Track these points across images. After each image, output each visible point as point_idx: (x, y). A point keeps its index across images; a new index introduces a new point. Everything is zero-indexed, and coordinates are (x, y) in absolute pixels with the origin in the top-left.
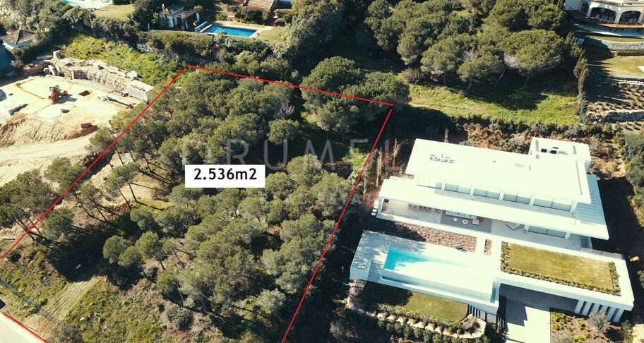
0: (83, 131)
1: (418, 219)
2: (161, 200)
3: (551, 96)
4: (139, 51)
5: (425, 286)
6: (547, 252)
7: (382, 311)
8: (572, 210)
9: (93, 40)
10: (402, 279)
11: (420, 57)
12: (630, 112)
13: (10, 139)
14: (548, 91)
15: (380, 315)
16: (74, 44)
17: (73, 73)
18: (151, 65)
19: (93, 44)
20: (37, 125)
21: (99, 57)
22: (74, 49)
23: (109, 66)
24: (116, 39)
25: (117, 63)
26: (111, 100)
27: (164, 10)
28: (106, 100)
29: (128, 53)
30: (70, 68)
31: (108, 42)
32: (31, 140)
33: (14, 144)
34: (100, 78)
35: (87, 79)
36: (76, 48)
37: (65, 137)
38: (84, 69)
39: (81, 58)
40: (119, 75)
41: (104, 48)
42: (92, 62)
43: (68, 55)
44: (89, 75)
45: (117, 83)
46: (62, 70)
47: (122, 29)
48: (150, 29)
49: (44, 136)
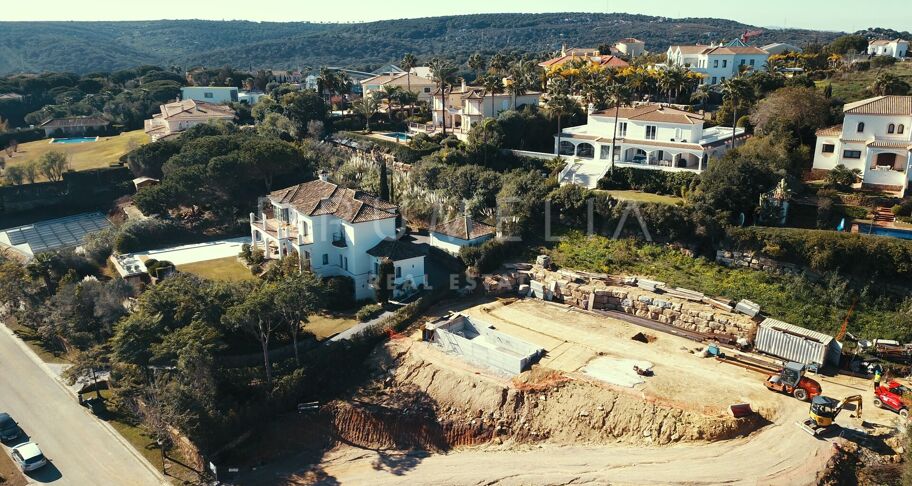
0: (739, 423)
4: (723, 264)
13: (536, 425)
16: (564, 246)
17: (592, 298)
18: (772, 291)
19: (607, 247)
20: (605, 398)
21: (641, 272)
22: (570, 255)
23: (674, 287)
24: (658, 240)
25: (689, 283)
26: (722, 356)
27: (779, 191)
28: (709, 355)
29: (697, 267)
30: (583, 288)
31: (639, 245)
32: (596, 432)
33: (550, 439)
34: (663, 308)
35: (622, 311)
36: (573, 254)
37: (701, 435)
38: (615, 290)
39: (597, 271)
40: (714, 307)
41: (637, 256)
42: (628, 279)
43: (566, 266)
44: (631, 303)
45: (717, 323)
46: (563, 290)
47: (691, 222)
48: (747, 224)
49: (632, 426)
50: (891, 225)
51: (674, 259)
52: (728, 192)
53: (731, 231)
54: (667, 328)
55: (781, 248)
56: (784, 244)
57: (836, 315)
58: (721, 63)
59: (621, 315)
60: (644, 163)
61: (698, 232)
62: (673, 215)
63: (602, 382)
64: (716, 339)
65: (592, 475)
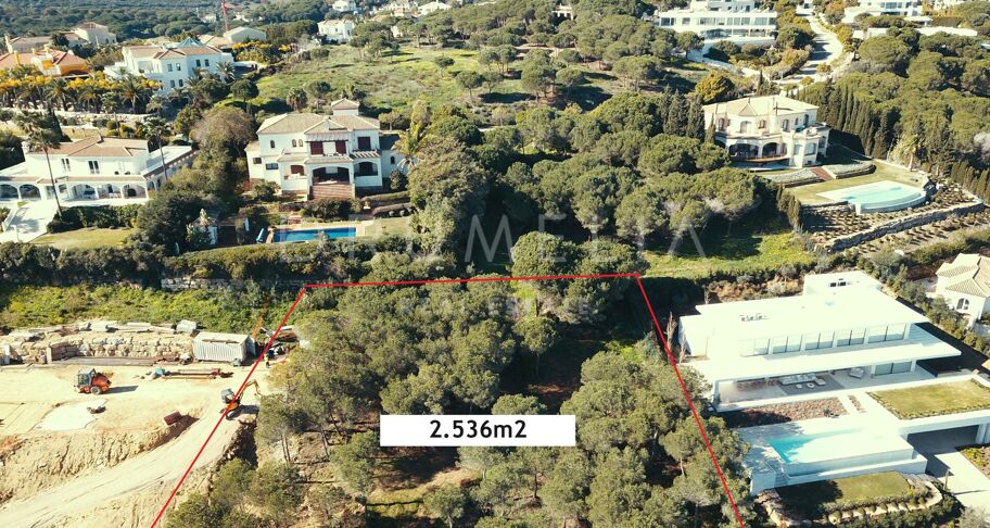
0: (172, 429)
1: (760, 398)
2: (401, 488)
3: (765, 238)
4: (169, 290)
5: (839, 467)
6: (912, 389)
7: (830, 512)
8: (906, 336)
9: (57, 291)
10: (811, 469)
11: (613, 220)
12: (850, 236)
14: (758, 233)
15: (832, 518)
16: (14, 305)
17: (49, 352)
18: (207, 307)
19: (61, 297)
20: (60, 445)
21: (94, 315)
22: (23, 313)
23: (125, 323)
24: (110, 280)
25: (139, 316)
26: (168, 374)
27: (203, 219)
28: (157, 376)
29: (146, 298)
30: (39, 344)
31: (91, 289)
32: (56, 476)
33: (14, 497)
34: (117, 345)
35: (82, 356)
36: (26, 311)
37: (142, 448)
38: (70, 339)
39: (52, 324)
40: (159, 333)
41: (90, 299)
42: (82, 324)
43: (19, 325)
44: (88, 348)
45: (162, 347)
46: (19, 351)
47: (131, 260)
48: (182, 252)
49: (85, 461)
50: (298, 227)
51: (125, 296)
52: (160, 227)
53: (169, 261)
54: (123, 361)
55: (209, 269)
56: (210, 266)
57: (255, 313)
58: (174, 68)
59: (81, 360)
60: (95, 199)
61: (139, 268)
62: (114, 257)
63: (55, 433)
64: (164, 359)
65: (51, 515)
